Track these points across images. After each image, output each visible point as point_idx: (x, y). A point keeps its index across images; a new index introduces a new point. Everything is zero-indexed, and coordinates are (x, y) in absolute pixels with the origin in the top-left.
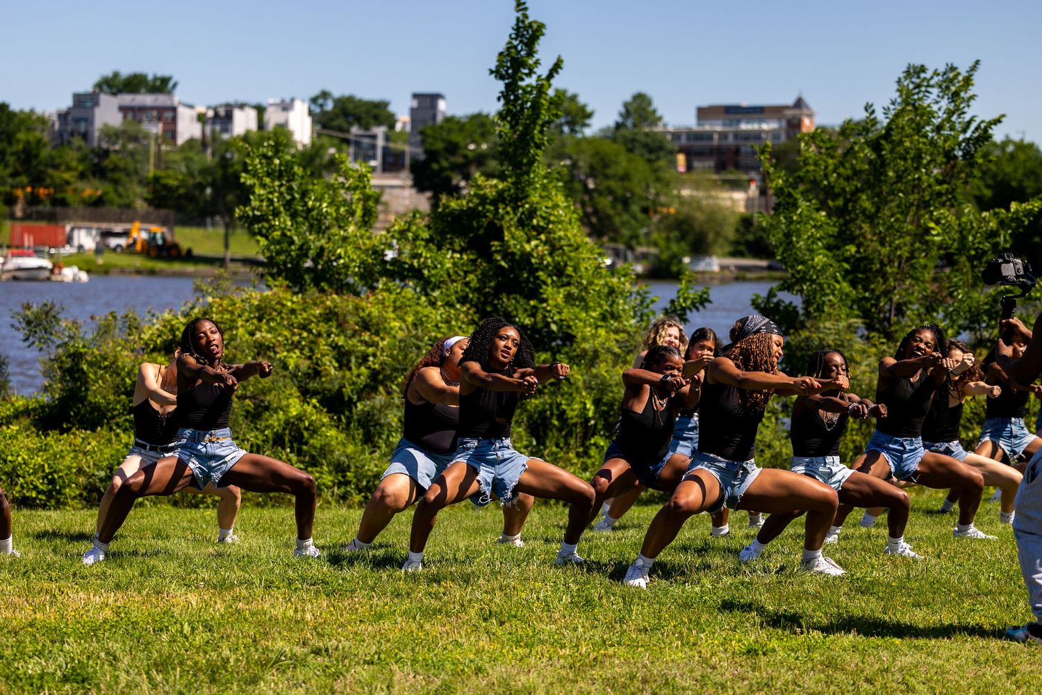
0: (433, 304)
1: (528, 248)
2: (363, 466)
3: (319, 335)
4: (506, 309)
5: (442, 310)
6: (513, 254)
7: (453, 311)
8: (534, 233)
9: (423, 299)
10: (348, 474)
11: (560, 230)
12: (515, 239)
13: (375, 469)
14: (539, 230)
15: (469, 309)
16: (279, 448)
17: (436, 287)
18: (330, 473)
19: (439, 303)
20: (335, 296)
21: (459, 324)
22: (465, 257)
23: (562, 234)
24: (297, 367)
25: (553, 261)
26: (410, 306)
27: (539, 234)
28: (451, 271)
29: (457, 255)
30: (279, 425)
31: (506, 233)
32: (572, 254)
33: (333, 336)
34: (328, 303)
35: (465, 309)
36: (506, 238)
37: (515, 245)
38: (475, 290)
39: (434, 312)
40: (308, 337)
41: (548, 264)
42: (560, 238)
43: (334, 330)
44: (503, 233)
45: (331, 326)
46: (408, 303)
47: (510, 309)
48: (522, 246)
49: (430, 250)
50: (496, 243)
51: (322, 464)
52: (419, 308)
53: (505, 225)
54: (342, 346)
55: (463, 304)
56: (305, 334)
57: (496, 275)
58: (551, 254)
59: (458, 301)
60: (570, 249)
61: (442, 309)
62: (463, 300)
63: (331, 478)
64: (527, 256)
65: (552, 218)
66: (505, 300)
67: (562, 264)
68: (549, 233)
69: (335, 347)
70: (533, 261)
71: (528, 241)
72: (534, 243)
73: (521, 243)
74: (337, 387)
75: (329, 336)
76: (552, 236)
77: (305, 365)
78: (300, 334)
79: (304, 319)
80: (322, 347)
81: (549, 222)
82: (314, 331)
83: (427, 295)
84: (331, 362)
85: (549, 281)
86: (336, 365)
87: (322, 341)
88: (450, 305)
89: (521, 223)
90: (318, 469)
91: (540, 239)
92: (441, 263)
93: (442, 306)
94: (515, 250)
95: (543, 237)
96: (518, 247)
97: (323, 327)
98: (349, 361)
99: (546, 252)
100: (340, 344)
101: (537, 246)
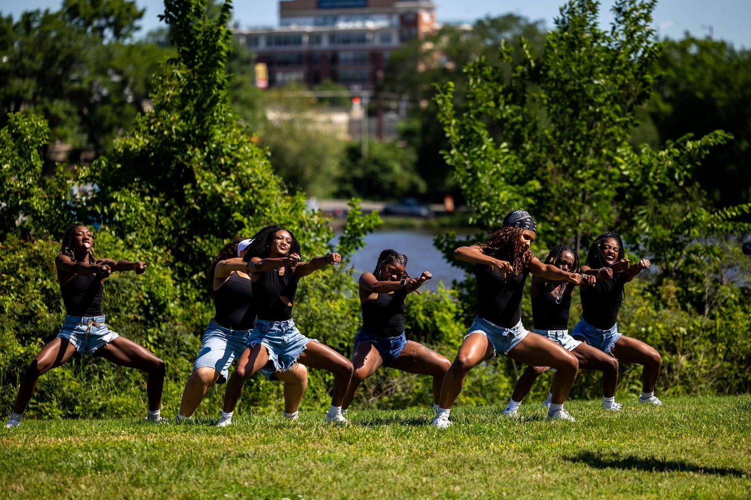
0: (129, 246)
1: (219, 189)
2: (89, 400)
3: (27, 279)
4: (201, 250)
5: (140, 253)
6: (205, 196)
7: (151, 254)
8: (223, 173)
9: (121, 242)
10: (77, 407)
11: (248, 166)
12: (206, 181)
13: (101, 403)
14: (227, 169)
15: (166, 251)
16: (11, 385)
17: (131, 230)
18: (58, 407)
19: (136, 246)
20: (41, 241)
21: (157, 266)
22: (156, 200)
23: (249, 171)
24: (11, 309)
25: (244, 201)
26: (110, 250)
27: (229, 174)
28: (144, 214)
29: (147, 198)
30: (6, 363)
31: (197, 176)
32: (262, 191)
33: (40, 280)
34: (36, 248)
35: (162, 251)
36: (198, 182)
37: (206, 187)
38: (170, 232)
39: (133, 255)
40: (16, 281)
41: (239, 204)
42: (248, 177)
43: (41, 275)
44: (194, 175)
45: (38, 271)
46: (106, 247)
47: (204, 250)
48: (213, 188)
49: (124, 194)
50: (189, 186)
51: (50, 401)
52: (119, 252)
53: (195, 167)
54: (51, 289)
55: (160, 247)
56: (13, 279)
57: (188, 217)
58: (242, 193)
59: (155, 244)
60: (259, 185)
61: (139, 251)
62: (159, 242)
63: (61, 412)
64: (217, 197)
65: (239, 156)
66: (199, 240)
67: (253, 202)
68: (238, 170)
69: (44, 290)
70: (224, 200)
71: (219, 181)
72: (224, 183)
73: (211, 184)
74: (53, 329)
75: (37, 280)
76: (240, 173)
77: (19, 309)
78: (8, 279)
79: (9, 265)
80: (31, 291)
81: (237, 160)
82: (21, 275)
83: (123, 238)
84: (42, 305)
85: (246, 221)
86: (46, 308)
87: (30, 285)
88: (146, 247)
89: (209, 163)
90: (48, 404)
91: (230, 179)
92: (134, 206)
93: (140, 249)
94: (207, 192)
95: (233, 177)
96: (209, 188)
97: (31, 272)
98: (58, 303)
99: (237, 192)
100: (48, 287)
101: (226, 186)
